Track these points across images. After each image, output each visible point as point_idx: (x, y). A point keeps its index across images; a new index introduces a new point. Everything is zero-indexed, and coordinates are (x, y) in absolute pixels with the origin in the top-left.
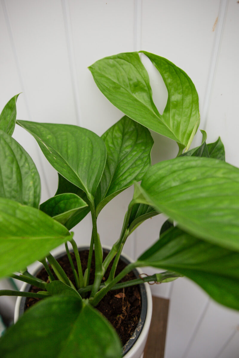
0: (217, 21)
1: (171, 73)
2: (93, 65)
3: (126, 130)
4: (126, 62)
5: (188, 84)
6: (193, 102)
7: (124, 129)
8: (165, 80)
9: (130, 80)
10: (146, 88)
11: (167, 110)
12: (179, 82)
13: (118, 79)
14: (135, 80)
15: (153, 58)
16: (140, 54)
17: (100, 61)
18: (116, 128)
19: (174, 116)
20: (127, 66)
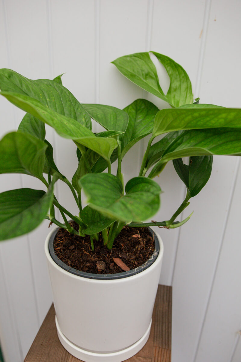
0: (202, 32)
1: (172, 67)
2: (115, 61)
3: (138, 108)
4: (140, 59)
5: (183, 75)
6: (187, 88)
7: (136, 108)
8: (168, 72)
9: (142, 70)
10: (154, 77)
11: (169, 92)
12: (177, 73)
13: (134, 71)
14: (146, 71)
15: (159, 56)
16: (149, 53)
17: (120, 58)
18: (130, 107)
19: (174, 97)
20: (140, 62)
